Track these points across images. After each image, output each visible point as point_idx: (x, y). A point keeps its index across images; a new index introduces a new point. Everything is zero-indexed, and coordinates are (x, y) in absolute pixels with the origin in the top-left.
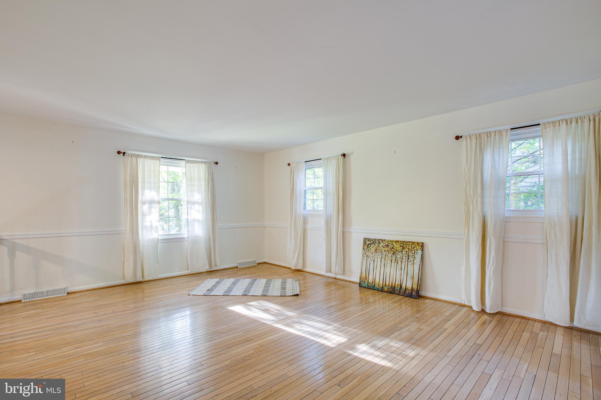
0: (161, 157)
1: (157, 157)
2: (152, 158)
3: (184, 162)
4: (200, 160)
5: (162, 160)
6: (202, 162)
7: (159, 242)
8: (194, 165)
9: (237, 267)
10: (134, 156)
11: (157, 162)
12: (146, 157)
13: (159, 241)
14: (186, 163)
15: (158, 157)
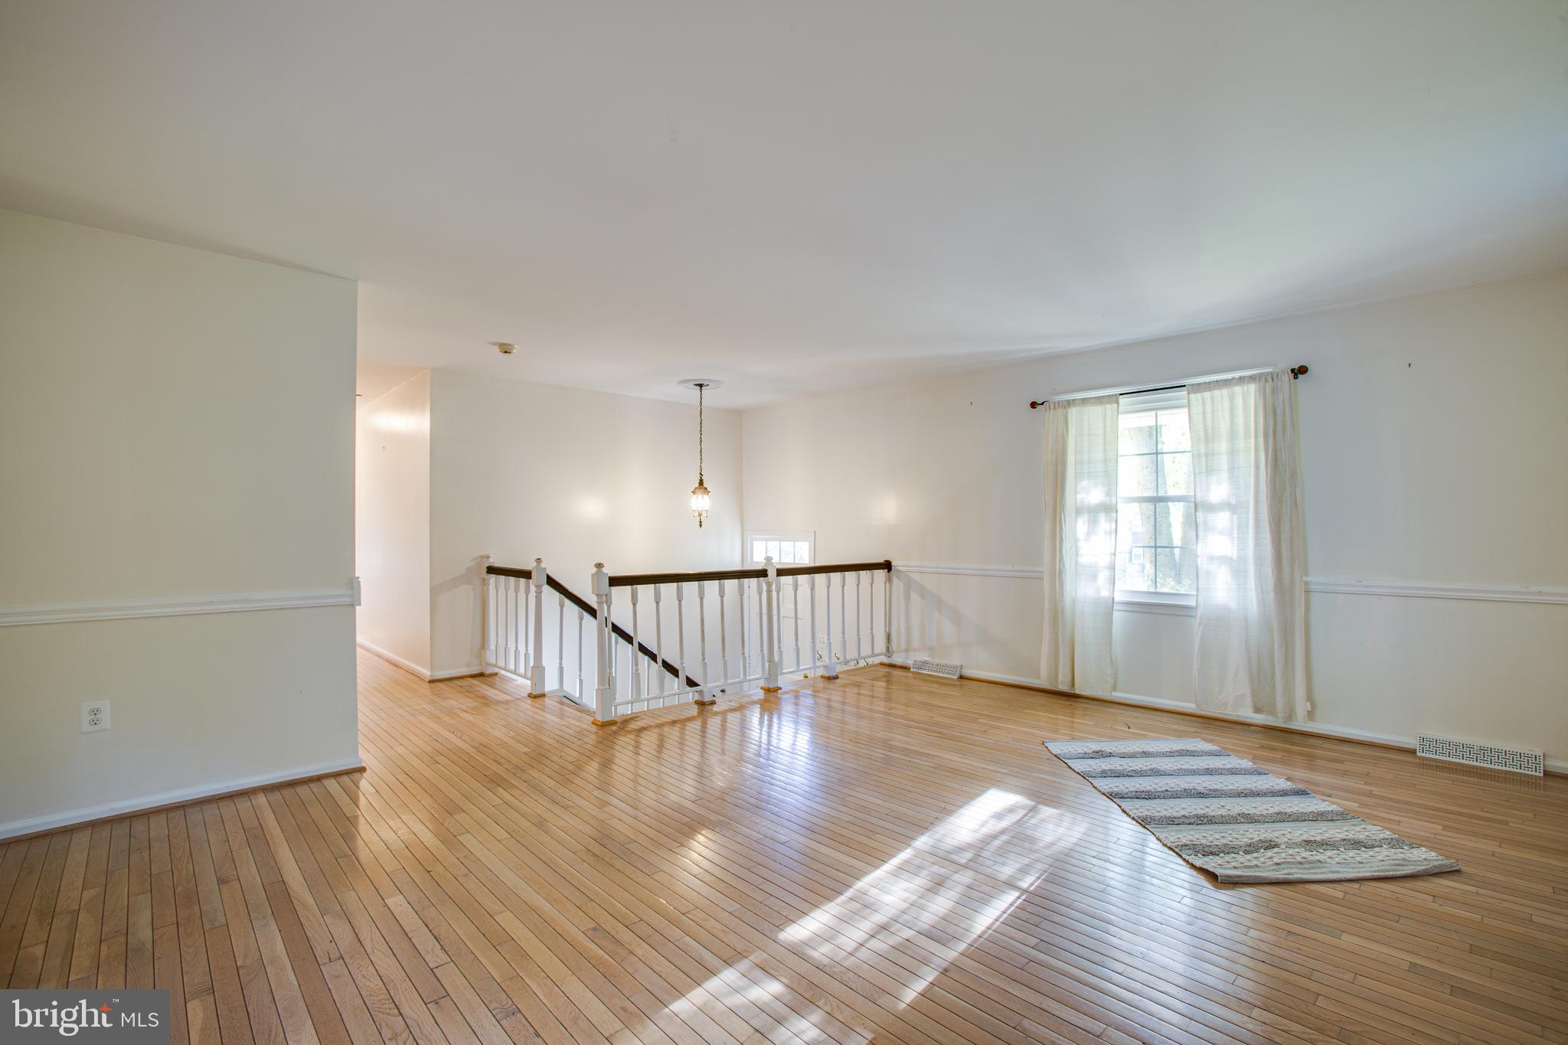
0: (1121, 394)
1: (1109, 396)
2: (1100, 400)
3: (1183, 393)
4: (1237, 375)
5: (1122, 400)
6: (1241, 379)
7: (1115, 608)
8: (1217, 393)
9: (1413, 752)
10: (1059, 405)
11: (1110, 408)
12: (1084, 401)
13: (1115, 605)
14: (1188, 394)
15: (1112, 395)
